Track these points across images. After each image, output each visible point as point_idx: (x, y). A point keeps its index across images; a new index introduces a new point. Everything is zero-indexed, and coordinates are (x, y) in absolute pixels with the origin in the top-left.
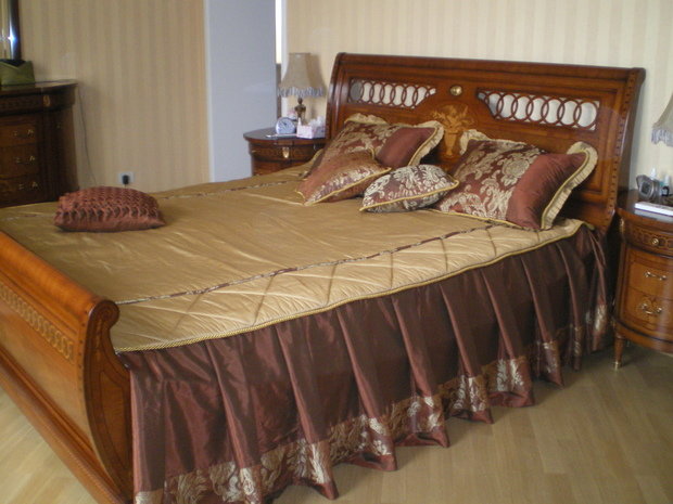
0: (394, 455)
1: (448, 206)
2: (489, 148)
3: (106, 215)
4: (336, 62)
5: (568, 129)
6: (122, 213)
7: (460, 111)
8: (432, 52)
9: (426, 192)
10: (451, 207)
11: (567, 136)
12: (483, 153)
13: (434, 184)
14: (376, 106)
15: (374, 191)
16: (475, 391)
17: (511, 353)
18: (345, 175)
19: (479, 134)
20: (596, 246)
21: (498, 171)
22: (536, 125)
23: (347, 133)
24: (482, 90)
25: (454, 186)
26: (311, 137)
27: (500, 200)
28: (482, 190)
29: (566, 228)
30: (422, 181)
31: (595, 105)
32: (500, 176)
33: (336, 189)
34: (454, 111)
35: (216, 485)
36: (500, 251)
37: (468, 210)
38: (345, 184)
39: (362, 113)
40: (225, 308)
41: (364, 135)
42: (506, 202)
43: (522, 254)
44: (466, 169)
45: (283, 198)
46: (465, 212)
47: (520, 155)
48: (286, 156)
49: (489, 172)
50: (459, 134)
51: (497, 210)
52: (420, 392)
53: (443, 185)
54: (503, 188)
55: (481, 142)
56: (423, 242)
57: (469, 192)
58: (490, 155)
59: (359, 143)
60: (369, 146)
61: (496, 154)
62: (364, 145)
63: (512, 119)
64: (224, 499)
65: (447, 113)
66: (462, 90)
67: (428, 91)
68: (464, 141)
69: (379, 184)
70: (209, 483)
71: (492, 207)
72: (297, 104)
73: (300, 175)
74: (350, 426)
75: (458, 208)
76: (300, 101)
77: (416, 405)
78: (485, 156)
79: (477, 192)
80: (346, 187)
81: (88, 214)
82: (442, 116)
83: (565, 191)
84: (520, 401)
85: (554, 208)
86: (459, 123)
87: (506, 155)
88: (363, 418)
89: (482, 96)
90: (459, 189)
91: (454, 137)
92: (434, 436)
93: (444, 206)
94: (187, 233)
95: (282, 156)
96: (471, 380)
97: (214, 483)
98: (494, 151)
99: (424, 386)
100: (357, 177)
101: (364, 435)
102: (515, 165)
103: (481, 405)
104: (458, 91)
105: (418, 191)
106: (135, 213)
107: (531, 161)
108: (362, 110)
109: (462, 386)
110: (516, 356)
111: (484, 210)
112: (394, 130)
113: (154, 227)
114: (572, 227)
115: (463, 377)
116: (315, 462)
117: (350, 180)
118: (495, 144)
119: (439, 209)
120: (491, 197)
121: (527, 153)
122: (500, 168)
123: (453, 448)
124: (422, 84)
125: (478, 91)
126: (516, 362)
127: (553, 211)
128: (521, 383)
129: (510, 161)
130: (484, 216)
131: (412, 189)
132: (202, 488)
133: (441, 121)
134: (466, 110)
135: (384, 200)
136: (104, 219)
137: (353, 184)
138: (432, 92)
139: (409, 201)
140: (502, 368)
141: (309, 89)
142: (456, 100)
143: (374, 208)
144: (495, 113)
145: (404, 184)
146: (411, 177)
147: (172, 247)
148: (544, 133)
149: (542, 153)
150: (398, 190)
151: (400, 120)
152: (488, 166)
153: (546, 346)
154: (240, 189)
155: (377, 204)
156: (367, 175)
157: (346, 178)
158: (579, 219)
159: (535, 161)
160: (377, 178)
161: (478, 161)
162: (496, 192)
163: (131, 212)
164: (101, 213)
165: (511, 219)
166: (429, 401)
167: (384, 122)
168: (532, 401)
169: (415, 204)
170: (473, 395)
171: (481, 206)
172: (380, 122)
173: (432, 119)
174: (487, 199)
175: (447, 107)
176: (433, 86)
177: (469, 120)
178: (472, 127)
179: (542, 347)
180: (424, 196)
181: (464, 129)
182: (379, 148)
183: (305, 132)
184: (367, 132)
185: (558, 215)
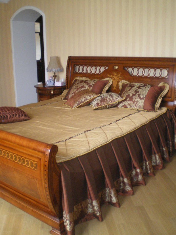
0: (133, 190)
1: (121, 106)
2: (132, 86)
3: (9, 117)
4: (68, 59)
5: (157, 78)
6: (15, 116)
7: (118, 74)
8: (105, 54)
9: (114, 101)
10: (122, 106)
11: (158, 81)
12: (130, 88)
13: (116, 99)
14: (85, 74)
15: (96, 102)
16: (149, 166)
17: (156, 152)
18: (84, 98)
19: (126, 81)
20: (173, 115)
21: (138, 93)
22: (146, 77)
23: (78, 84)
24: (126, 67)
25: (124, 99)
26: (61, 86)
27: (140, 103)
28: (133, 100)
29: (163, 110)
30: (112, 98)
31: (167, 70)
32: (139, 95)
33: (82, 103)
34: (116, 74)
35: (84, 208)
36: (148, 119)
37: (129, 107)
38: (85, 101)
39: (80, 76)
40: (78, 145)
41: (84, 84)
42: (143, 103)
43: (154, 120)
44: (126, 93)
45: (61, 107)
46: (128, 108)
47: (144, 88)
48: (52, 93)
49: (135, 94)
50: (118, 82)
51: (140, 106)
52: (135, 168)
53: (119, 99)
54: (141, 98)
55: (127, 84)
56: (123, 118)
57: (128, 101)
58: (133, 88)
59: (83, 87)
60: (87, 87)
61: (135, 87)
62: (85, 87)
63: (137, 76)
64: (86, 213)
65: (113, 75)
66: (118, 67)
67: (105, 68)
68: (120, 84)
69: (98, 100)
70: (82, 208)
71: (138, 105)
72: (53, 74)
73: (61, 99)
74: (117, 182)
75: (125, 106)
76: (55, 73)
77: (134, 173)
78: (131, 88)
79: (132, 101)
80: (85, 102)
81: (3, 117)
82: (111, 76)
83: (160, 98)
84: (160, 168)
85: (158, 104)
86: (118, 78)
87: (139, 87)
88: (121, 179)
89: (126, 69)
90: (125, 100)
91: (116, 83)
92: (141, 182)
93: (120, 106)
94: (41, 121)
95: (51, 93)
96: (147, 163)
97: (83, 207)
98: (134, 87)
99: (136, 165)
100: (89, 98)
101: (122, 184)
102: (143, 91)
103: (151, 170)
104: (117, 67)
105: (111, 101)
106: (19, 116)
107: (149, 89)
108: (80, 75)
109: (144, 165)
110: (158, 153)
111: (135, 106)
112: (95, 82)
113: (26, 120)
114: (164, 110)
115: (144, 161)
116: (113, 195)
117: (87, 99)
118: (133, 84)
119: (118, 107)
120: (137, 102)
121: (146, 87)
122: (138, 92)
123: (147, 185)
124: (102, 66)
125: (124, 67)
126: (158, 155)
127: (158, 105)
128: (160, 162)
129: (141, 90)
130: (135, 108)
131: (109, 101)
132: (80, 210)
133: (111, 78)
134: (120, 73)
135: (100, 105)
136: (8, 118)
137: (87, 101)
138: (107, 68)
139: (109, 105)
140: (154, 157)
141: (59, 69)
142: (116, 71)
143: (98, 108)
144: (131, 74)
145: (106, 99)
146: (108, 97)
147: (40, 126)
148: (150, 80)
149: (151, 87)
150: (105, 102)
151: (95, 78)
152: (134, 92)
153: (164, 149)
154: (43, 105)
155: (98, 107)
156: (92, 97)
157: (85, 99)
158: (166, 107)
159: (150, 89)
160: (95, 98)
161: (130, 90)
162: (139, 100)
163: (18, 115)
164: (7, 116)
165: (145, 108)
166: (138, 170)
167: (89, 79)
168: (164, 167)
169: (111, 106)
170: (148, 167)
171: (134, 105)
172: (87, 79)
173: (107, 77)
174: (135, 103)
175: (113, 73)
176: (107, 66)
177: (122, 77)
178: (123, 79)
179: (162, 149)
180: (114, 103)
181: (120, 80)
182: (91, 88)
183: (58, 84)
184: (85, 83)
185: (160, 106)
